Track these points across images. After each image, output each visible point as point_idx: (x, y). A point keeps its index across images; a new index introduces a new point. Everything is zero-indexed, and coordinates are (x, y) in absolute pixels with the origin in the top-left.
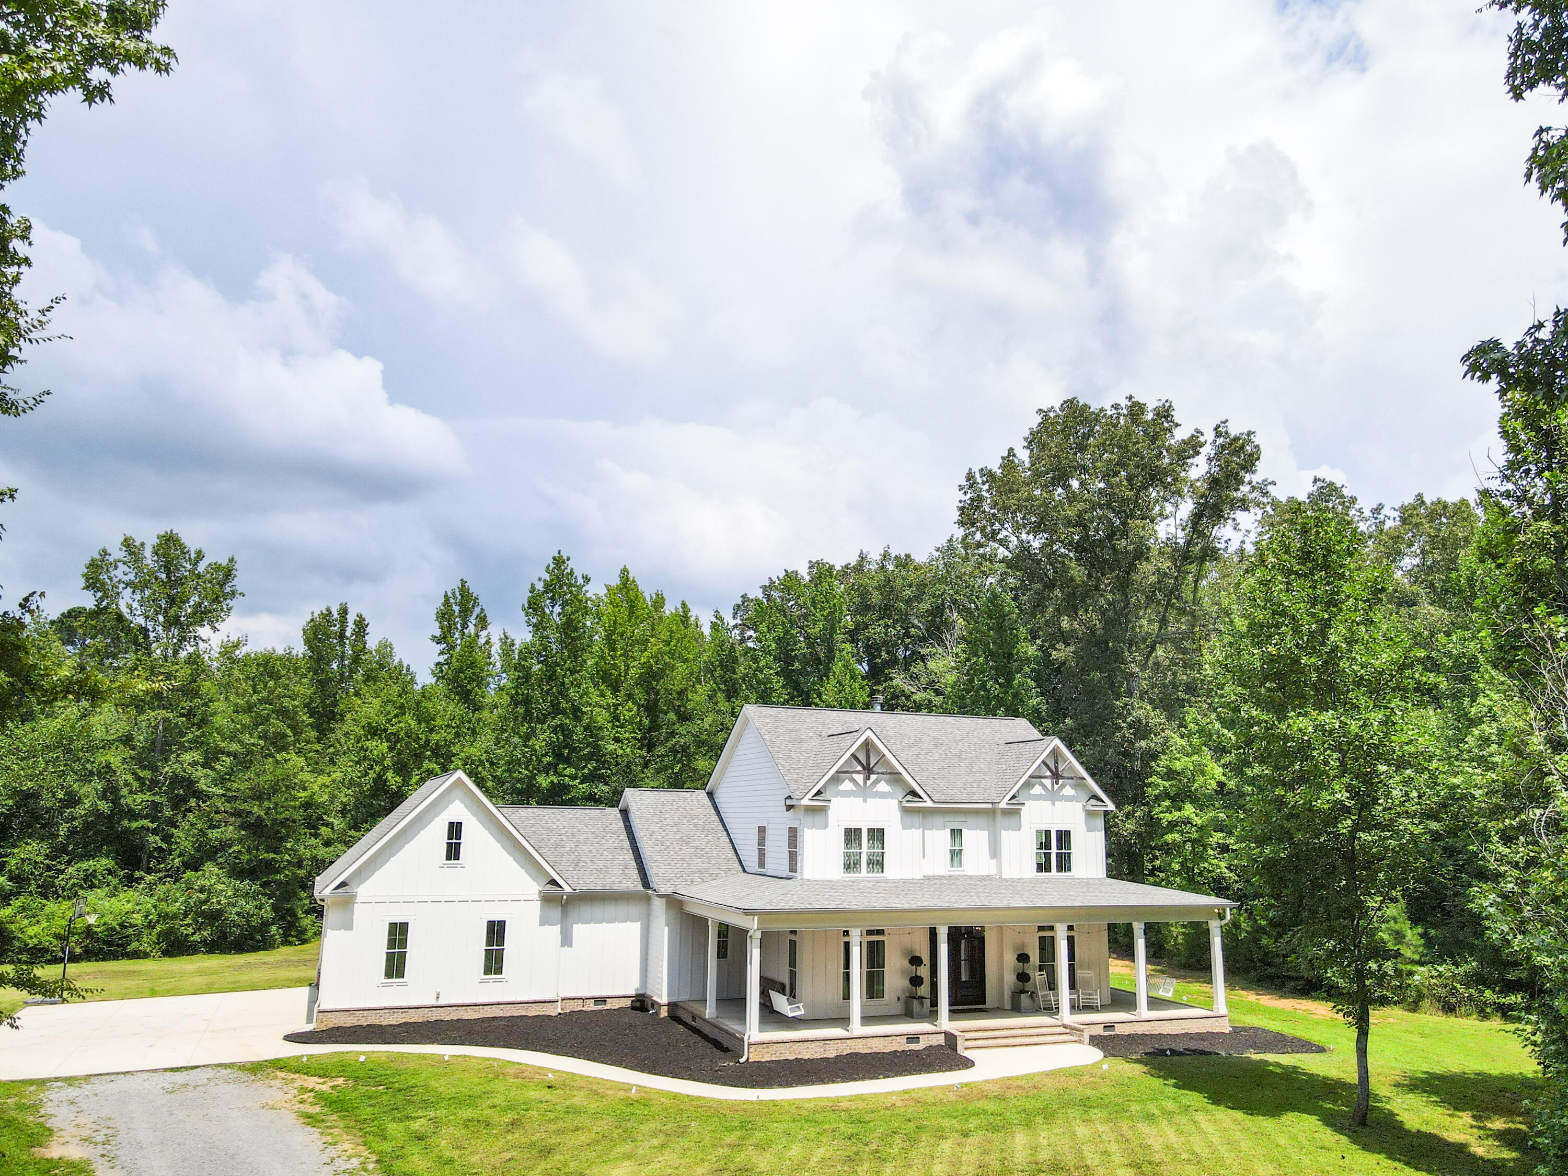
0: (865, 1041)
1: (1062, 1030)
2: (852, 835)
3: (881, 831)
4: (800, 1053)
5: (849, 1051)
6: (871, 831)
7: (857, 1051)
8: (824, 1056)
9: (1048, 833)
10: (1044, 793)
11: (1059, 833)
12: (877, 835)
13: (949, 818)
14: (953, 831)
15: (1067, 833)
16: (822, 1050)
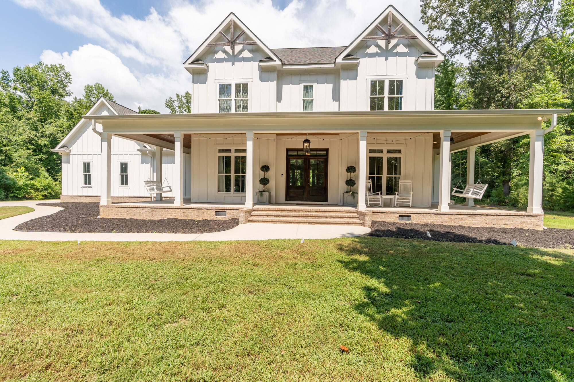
0: (182, 211)
1: (355, 215)
2: (224, 89)
3: (245, 86)
4: (134, 215)
5: (170, 217)
6: (238, 86)
7: (176, 217)
8: (152, 219)
9: (382, 83)
10: (379, 51)
11: (391, 83)
12: (242, 88)
13: (303, 78)
14: (305, 87)
15: (400, 83)
16: (150, 215)
